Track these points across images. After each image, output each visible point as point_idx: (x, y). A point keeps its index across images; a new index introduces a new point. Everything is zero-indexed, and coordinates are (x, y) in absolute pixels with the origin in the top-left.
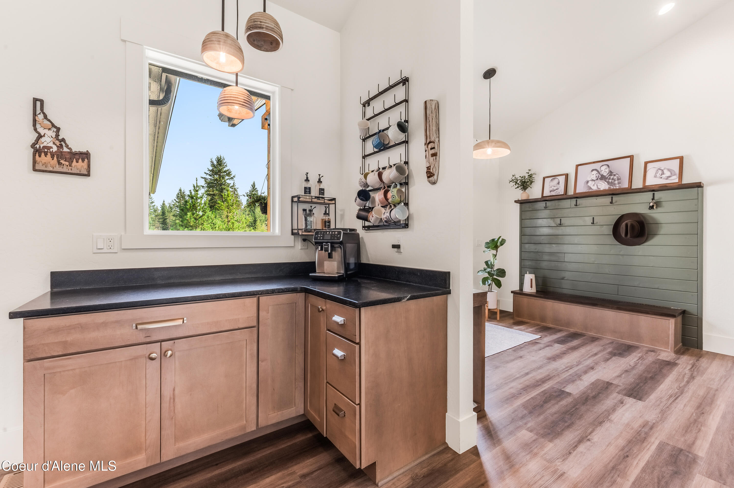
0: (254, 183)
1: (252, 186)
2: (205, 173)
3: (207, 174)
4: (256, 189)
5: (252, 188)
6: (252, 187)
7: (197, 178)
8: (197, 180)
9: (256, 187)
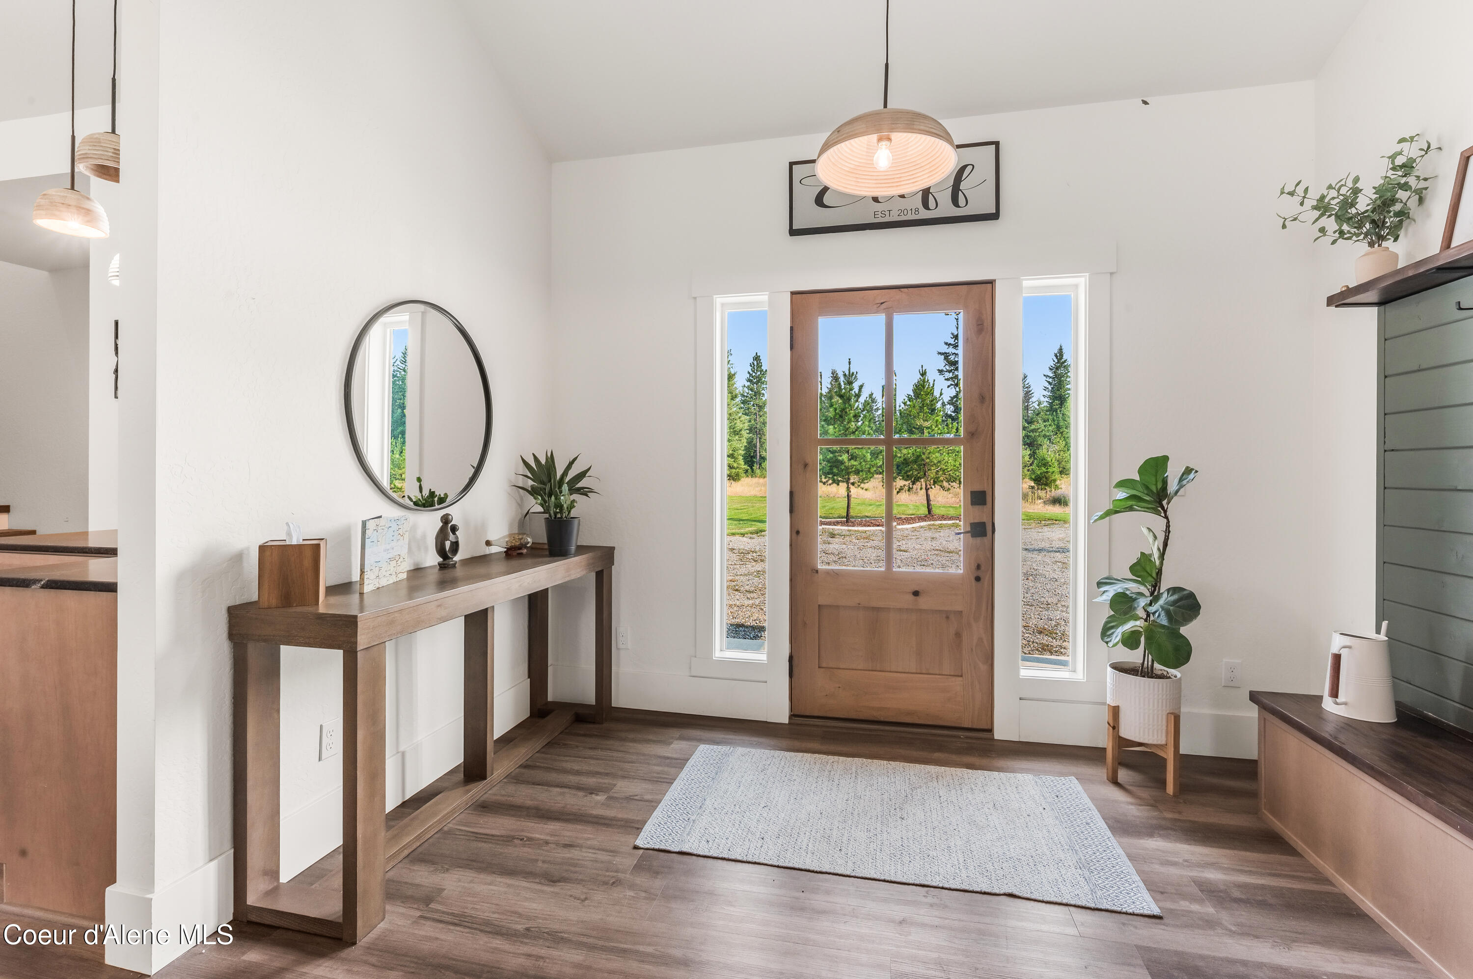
0: (1061, 349)
1: (1056, 356)
2: (946, 344)
3: (950, 344)
4: (1065, 361)
5: (1056, 361)
6: (1057, 358)
7: (850, 359)
8: (850, 363)
9: (1065, 357)
